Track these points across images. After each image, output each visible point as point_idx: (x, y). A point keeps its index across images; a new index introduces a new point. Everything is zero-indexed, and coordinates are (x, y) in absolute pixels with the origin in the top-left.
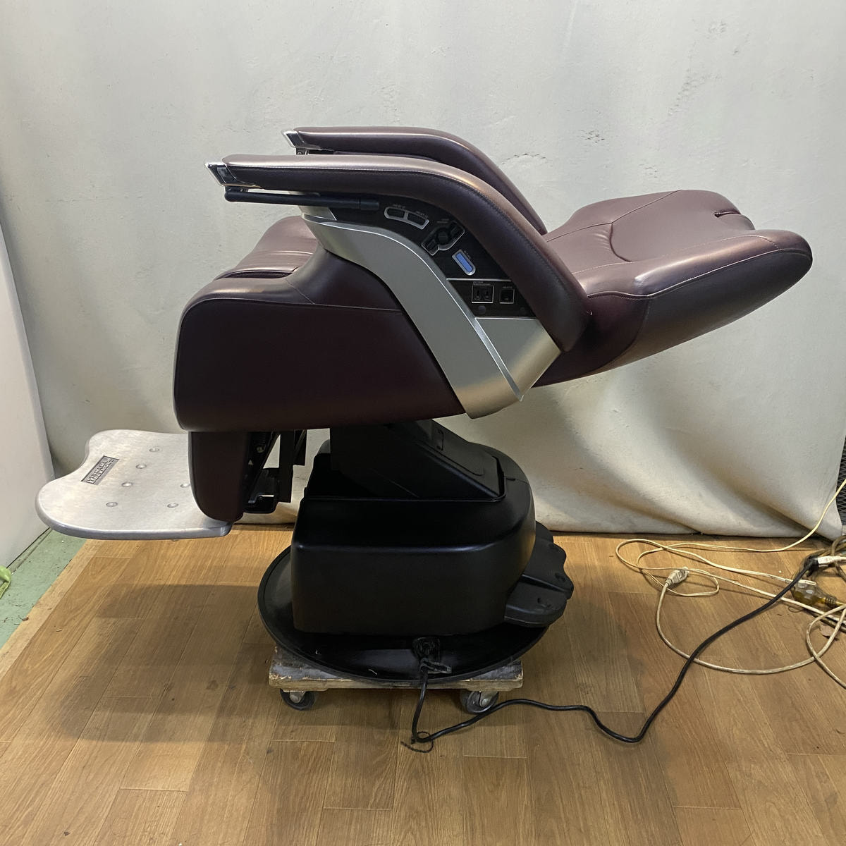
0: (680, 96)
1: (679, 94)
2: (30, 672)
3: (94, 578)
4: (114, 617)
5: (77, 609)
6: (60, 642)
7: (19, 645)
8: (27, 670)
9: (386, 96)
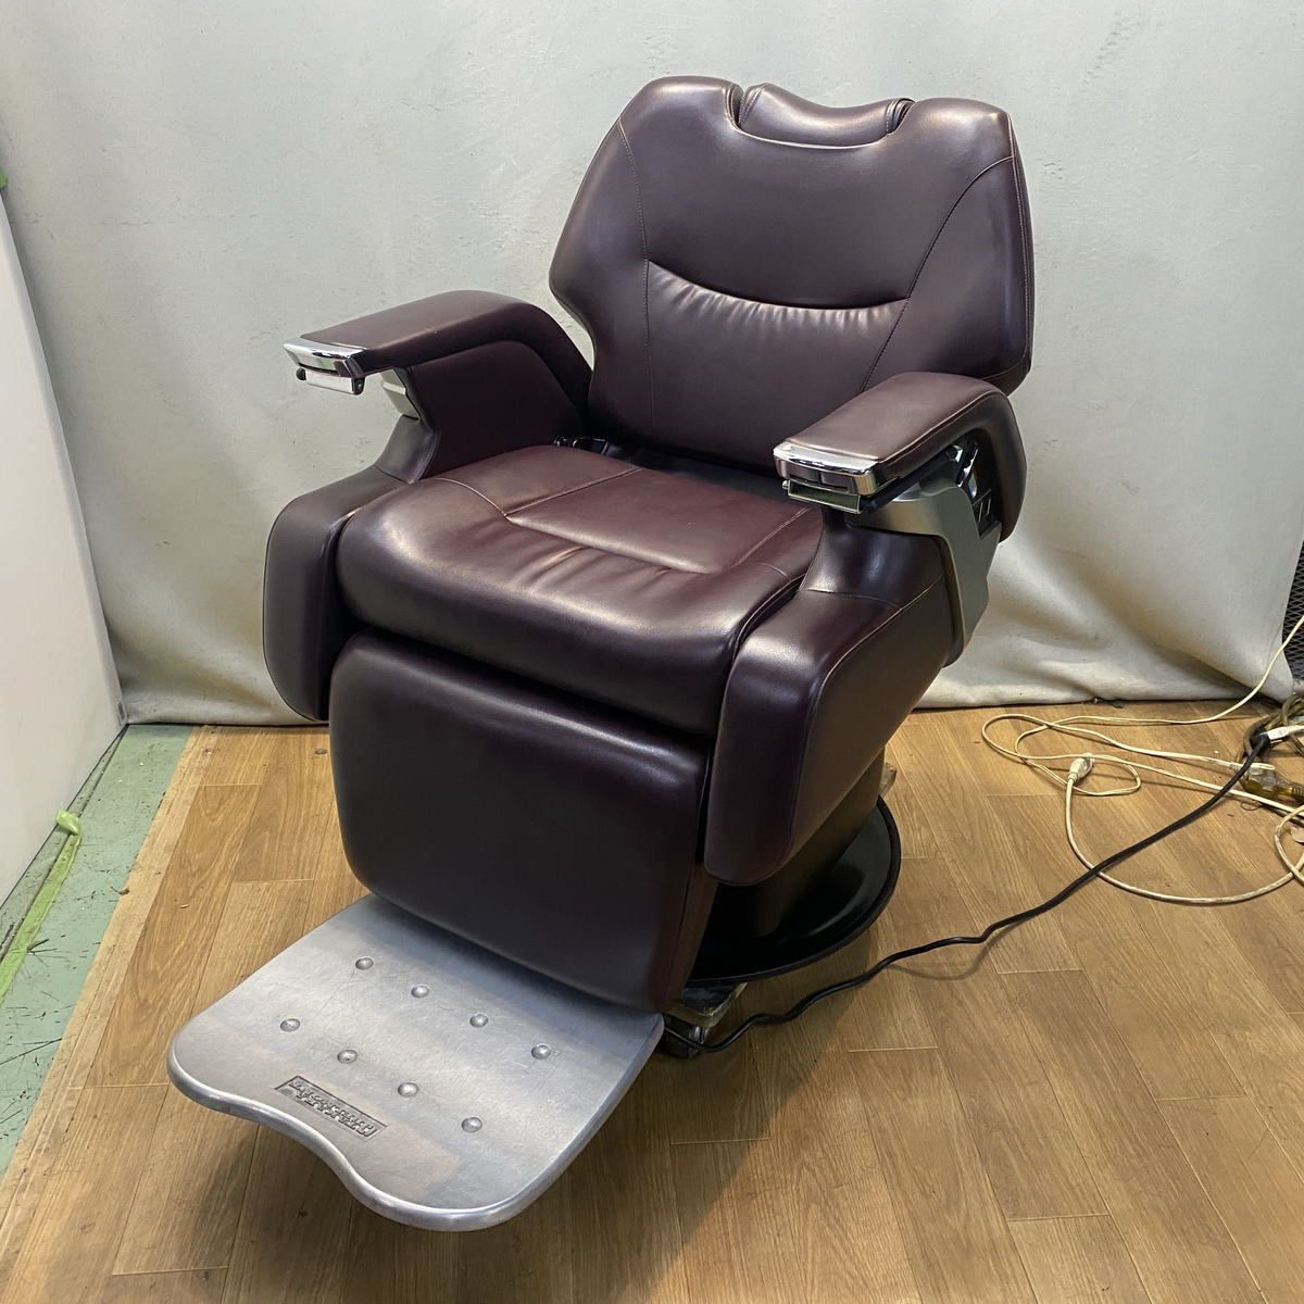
0: (1102, 53)
1: (1102, 49)
4: (265, 880)
5: (201, 871)
6: (192, 924)
7: (129, 933)
8: (155, 972)
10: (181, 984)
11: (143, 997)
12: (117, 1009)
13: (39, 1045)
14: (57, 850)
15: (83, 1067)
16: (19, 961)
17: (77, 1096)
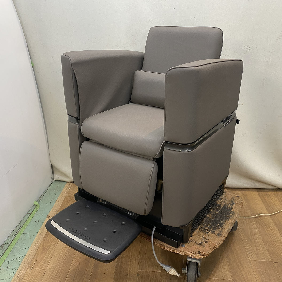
1: (281, 32)
2: (49, 241)
8: (48, 240)
10: (53, 244)
11: (44, 246)
12: (39, 249)
13: (20, 257)
14: (33, 209)
15: (29, 263)
16: (20, 235)
17: (26, 270)
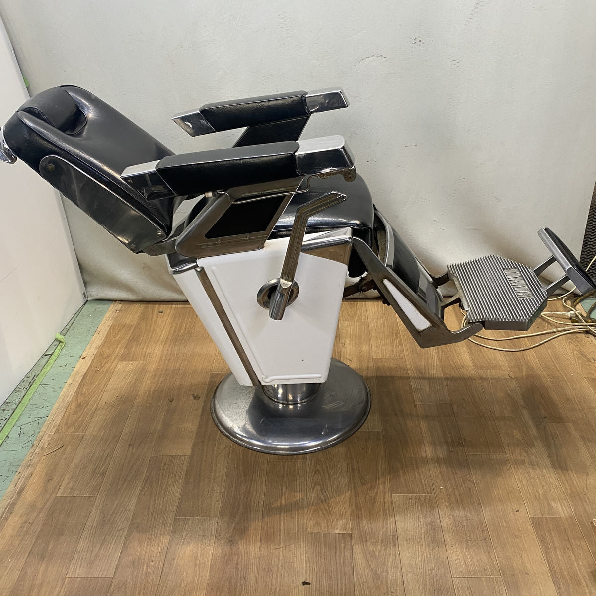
0: (473, 12)
1: (472, 11)
2: (87, 394)
3: (115, 338)
4: (131, 361)
5: (108, 357)
6: (101, 376)
7: (77, 379)
8: (85, 394)
9: (281, 21)
12: (69, 406)
13: (40, 418)
14: (55, 348)
15: (55, 426)
16: (36, 388)
17: (52, 436)
